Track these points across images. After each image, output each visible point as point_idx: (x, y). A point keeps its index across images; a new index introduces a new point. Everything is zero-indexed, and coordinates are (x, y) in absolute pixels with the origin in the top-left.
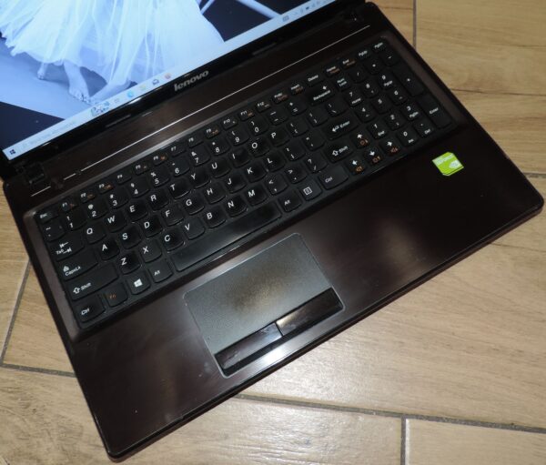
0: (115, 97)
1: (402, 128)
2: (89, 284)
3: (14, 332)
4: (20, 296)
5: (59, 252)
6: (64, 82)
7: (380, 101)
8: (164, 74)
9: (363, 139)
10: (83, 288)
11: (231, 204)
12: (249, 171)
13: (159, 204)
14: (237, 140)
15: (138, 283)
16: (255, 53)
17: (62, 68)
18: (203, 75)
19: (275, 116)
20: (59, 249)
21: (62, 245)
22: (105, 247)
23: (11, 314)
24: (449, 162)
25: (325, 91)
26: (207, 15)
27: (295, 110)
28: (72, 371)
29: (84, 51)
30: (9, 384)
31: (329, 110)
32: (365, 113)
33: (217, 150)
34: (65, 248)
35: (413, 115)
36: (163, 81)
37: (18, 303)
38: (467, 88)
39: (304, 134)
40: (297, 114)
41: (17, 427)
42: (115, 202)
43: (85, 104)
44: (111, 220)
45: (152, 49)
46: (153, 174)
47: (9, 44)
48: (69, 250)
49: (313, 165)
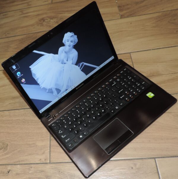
0: (63, 94)
1: (136, 88)
2: (69, 139)
3: (51, 155)
4: (50, 146)
7: (129, 83)
9: (127, 93)
10: (68, 140)
11: (99, 114)
12: (101, 105)
13: (81, 117)
14: (96, 99)
15: (81, 136)
16: (94, 77)
17: (51, 89)
18: (82, 84)
19: (104, 91)
20: (59, 132)
21: (60, 131)
22: (70, 130)
23: (49, 150)
24: (150, 94)
25: (114, 83)
26: (82, 70)
27: (108, 89)
29: (56, 84)
30: (53, 167)
31: (117, 88)
32: (126, 86)
33: (92, 102)
34: (61, 132)
35: (139, 85)
36: (73, 88)
37: (50, 148)
38: (150, 75)
39: (112, 94)
40: (109, 90)
41: (58, 177)
42: (70, 119)
44: (70, 123)
46: (77, 110)
47: (40, 86)
48: (62, 132)
49: (116, 101)
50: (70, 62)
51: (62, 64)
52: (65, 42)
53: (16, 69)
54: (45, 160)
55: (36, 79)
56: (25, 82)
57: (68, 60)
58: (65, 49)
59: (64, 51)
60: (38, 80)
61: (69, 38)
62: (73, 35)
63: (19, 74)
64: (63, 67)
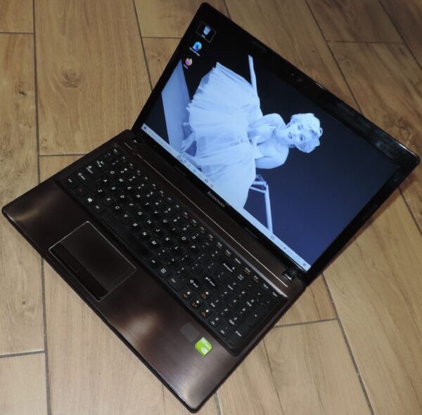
0: (190, 164)
1: (220, 317)
2: (84, 179)
3: (56, 157)
5: (98, 162)
6: (186, 136)
7: (235, 301)
8: (212, 183)
9: (206, 295)
10: (82, 177)
11: (145, 234)
12: (167, 239)
13: (136, 200)
14: (185, 229)
15: (90, 200)
16: (246, 228)
17: (191, 132)
18: (222, 204)
19: (206, 245)
20: (100, 162)
21: (102, 162)
22: (105, 181)
23: (65, 153)
25: (231, 269)
26: (251, 192)
27: (213, 255)
28: (41, 182)
29: (203, 138)
30: (30, 162)
31: (219, 273)
32: (224, 294)
33: (175, 220)
34: (101, 164)
36: (209, 184)
37: (70, 155)
38: (271, 363)
39: (199, 262)
40: (211, 256)
42: (131, 180)
43: (180, 150)
44: (121, 180)
45: (220, 171)
46: (152, 193)
47: (190, 105)
48: (100, 166)
49: (181, 271)
50: (257, 153)
51: (246, 136)
52: (294, 122)
53: (204, 37)
54: (46, 148)
55: (199, 87)
56: (188, 66)
57: (261, 146)
58: (280, 129)
59: (275, 127)
60: (199, 94)
61: (307, 128)
62: (316, 134)
63: (198, 45)
64: (242, 141)
